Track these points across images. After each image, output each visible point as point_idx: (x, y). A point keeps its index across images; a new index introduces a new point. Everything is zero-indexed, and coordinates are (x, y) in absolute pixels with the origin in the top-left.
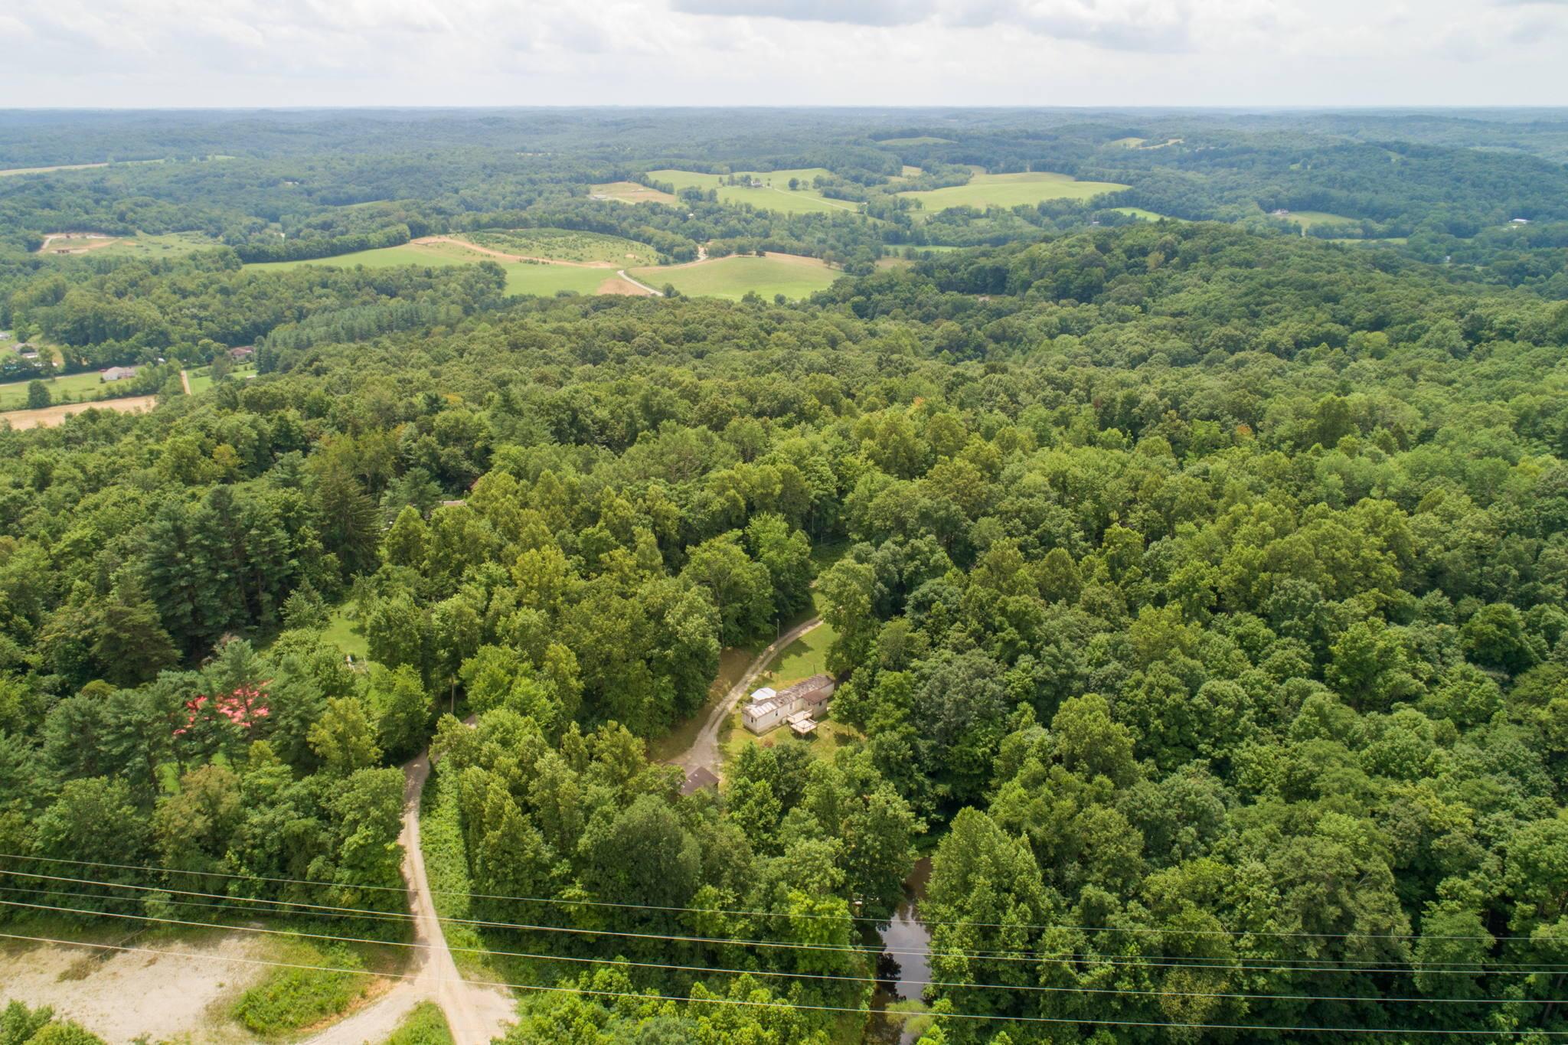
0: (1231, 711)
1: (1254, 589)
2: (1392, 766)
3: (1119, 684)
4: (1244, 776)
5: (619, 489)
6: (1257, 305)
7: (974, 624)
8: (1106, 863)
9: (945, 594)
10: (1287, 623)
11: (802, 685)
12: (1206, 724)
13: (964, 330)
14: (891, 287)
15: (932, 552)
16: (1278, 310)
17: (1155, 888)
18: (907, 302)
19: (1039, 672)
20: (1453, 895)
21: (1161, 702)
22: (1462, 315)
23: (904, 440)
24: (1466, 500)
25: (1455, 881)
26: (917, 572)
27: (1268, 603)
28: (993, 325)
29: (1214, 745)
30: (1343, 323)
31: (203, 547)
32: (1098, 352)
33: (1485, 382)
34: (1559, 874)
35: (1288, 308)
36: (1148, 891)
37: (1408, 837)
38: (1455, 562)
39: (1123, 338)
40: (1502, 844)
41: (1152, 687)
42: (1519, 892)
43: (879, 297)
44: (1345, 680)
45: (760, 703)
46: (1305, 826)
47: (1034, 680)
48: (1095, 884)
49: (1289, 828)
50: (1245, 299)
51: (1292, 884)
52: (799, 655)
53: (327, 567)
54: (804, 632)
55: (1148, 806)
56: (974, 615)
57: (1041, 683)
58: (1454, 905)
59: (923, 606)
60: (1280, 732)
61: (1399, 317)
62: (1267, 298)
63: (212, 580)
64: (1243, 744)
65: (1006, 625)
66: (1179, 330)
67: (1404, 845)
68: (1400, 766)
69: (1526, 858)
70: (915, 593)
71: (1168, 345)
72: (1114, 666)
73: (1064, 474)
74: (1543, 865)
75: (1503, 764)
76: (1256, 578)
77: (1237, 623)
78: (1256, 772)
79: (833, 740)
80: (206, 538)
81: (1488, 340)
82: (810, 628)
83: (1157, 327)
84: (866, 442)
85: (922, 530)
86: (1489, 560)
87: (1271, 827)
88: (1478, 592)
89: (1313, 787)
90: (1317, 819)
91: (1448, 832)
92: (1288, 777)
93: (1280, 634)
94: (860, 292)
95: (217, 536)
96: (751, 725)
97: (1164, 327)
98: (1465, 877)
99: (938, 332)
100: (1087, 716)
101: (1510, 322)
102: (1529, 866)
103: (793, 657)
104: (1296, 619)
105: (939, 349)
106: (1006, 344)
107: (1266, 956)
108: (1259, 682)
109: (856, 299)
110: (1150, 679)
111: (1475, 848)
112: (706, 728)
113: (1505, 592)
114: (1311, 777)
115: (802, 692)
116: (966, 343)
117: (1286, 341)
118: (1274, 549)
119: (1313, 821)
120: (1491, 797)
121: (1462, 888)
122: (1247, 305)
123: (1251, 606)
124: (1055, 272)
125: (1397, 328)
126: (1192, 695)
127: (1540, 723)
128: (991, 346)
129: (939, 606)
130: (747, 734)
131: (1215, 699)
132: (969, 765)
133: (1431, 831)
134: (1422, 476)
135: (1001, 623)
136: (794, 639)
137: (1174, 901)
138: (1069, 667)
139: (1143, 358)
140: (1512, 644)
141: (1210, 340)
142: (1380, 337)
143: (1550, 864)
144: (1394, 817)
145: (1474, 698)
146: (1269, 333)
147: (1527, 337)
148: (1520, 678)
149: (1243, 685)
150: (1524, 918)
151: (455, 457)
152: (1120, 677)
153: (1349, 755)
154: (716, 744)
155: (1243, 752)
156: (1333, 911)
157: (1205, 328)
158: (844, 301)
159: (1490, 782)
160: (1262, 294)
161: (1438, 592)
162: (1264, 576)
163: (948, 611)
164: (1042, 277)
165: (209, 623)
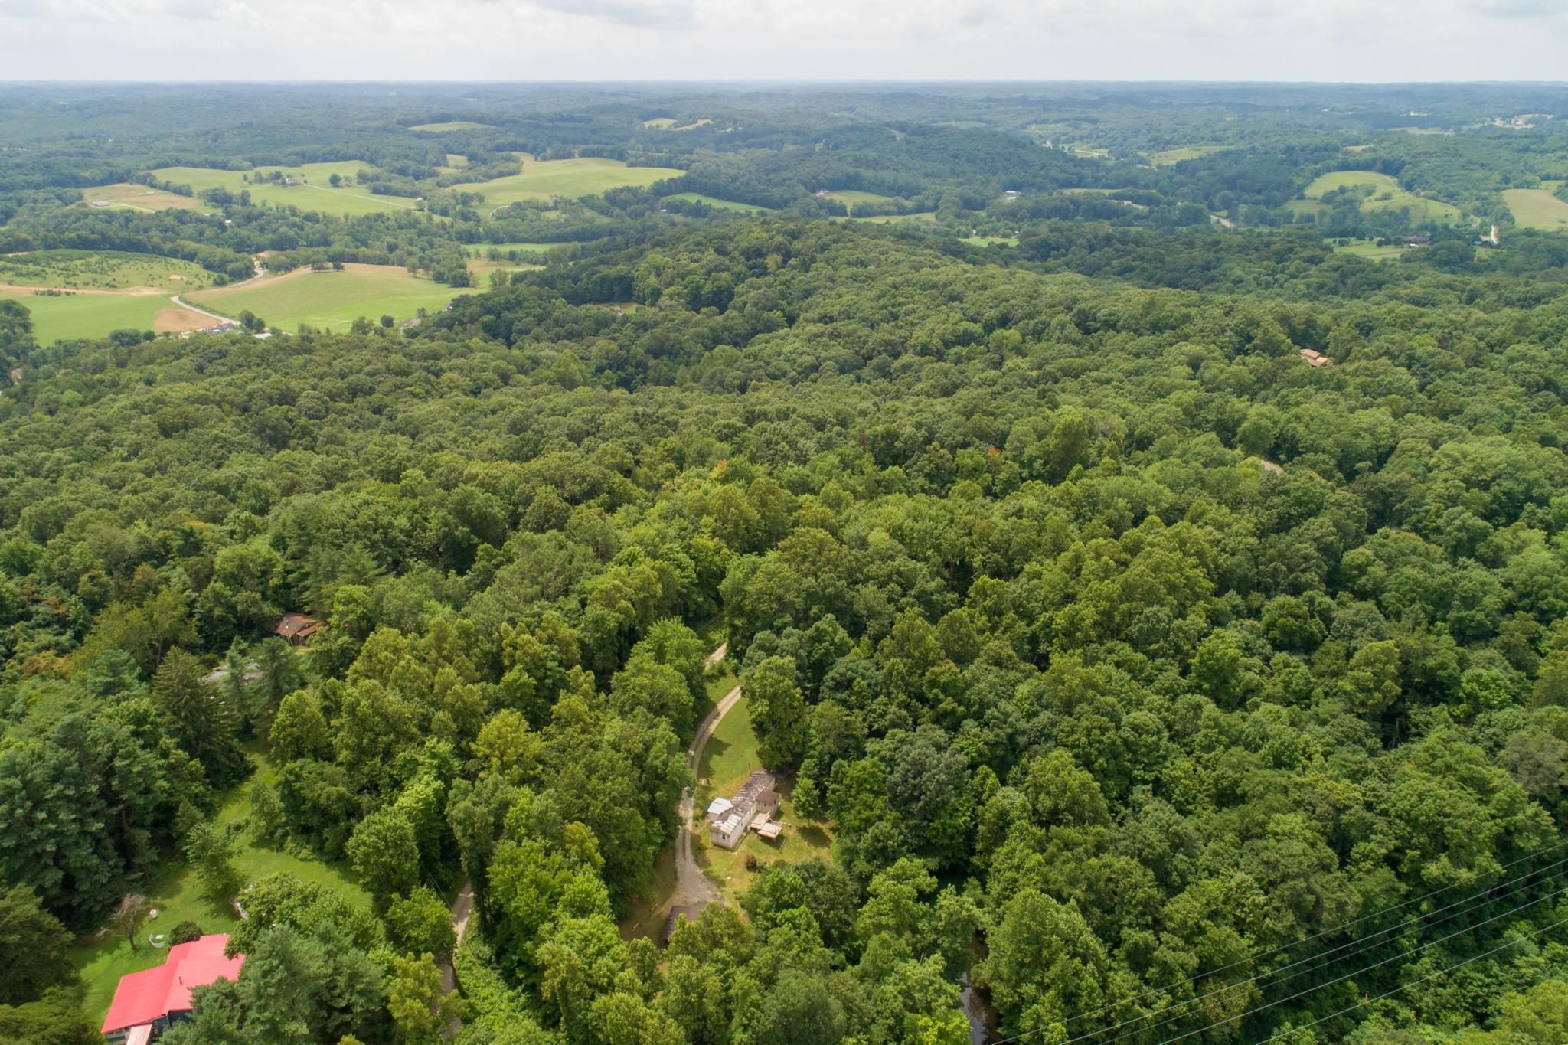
0: (1155, 738)
1: (1118, 619)
2: (1284, 758)
3: (1055, 731)
4: (1177, 791)
5: (513, 622)
6: (893, 306)
7: (903, 697)
8: (1135, 906)
9: (861, 670)
10: (1154, 646)
11: (748, 787)
12: (1135, 753)
13: (621, 347)
14: (520, 304)
15: (835, 631)
16: (914, 311)
17: (1178, 917)
18: (540, 320)
19: (989, 735)
20: (1365, 857)
21: (1100, 742)
22: (1070, 309)
23: (741, 512)
24: (1225, 510)
25: (1362, 846)
26: (827, 653)
27: (1134, 629)
28: (646, 338)
29: (1144, 769)
30: (974, 320)
31: (69, 799)
32: (768, 364)
33: (1134, 378)
34: (1434, 823)
35: (922, 308)
36: (1171, 920)
37: (1327, 819)
38: (1239, 565)
39: (789, 348)
40: (1383, 806)
41: (1089, 731)
42: (1406, 843)
43: (511, 315)
44: (1206, 686)
45: (724, 816)
46: (1256, 831)
47: (986, 743)
48: (1130, 925)
49: (1245, 836)
50: (883, 302)
51: (1272, 883)
52: (720, 754)
53: (193, 777)
54: (713, 728)
55: (1149, 846)
56: (897, 687)
57: (992, 745)
58: (1368, 865)
59: (844, 684)
60: (1185, 745)
61: (1020, 313)
62: (901, 299)
63: (83, 833)
64: (1168, 764)
65: (941, 696)
66: (835, 335)
67: (1325, 826)
68: (1289, 757)
69: (1408, 814)
70: (831, 674)
71: (832, 353)
72: (1045, 716)
73: (900, 528)
74: (1422, 818)
75: (1347, 737)
76: (1117, 609)
77: (1110, 651)
78: (1186, 786)
79: (799, 837)
80: (67, 786)
81: (1096, 330)
82: (716, 722)
83: (816, 336)
84: (706, 519)
85: (815, 610)
86: (1262, 559)
87: (1230, 836)
88: (1257, 586)
89: (1239, 791)
90: (1265, 823)
91: (1350, 808)
92: (1216, 785)
93: (1153, 656)
94: (489, 311)
95: (78, 780)
96: (722, 842)
97: (822, 335)
98: (1367, 839)
99: (594, 350)
100: (1062, 773)
101: (1111, 315)
102: (1411, 821)
103: (715, 757)
104: (1161, 642)
105: (600, 370)
106: (664, 358)
107: (1270, 949)
108: (1162, 706)
109: (486, 318)
110: (1085, 723)
111: (1368, 815)
112: (679, 856)
113: (1278, 584)
114: (1237, 782)
115: (754, 795)
116: (626, 361)
117: (936, 342)
118: (1126, 581)
119: (1262, 825)
120: (1356, 767)
121: (1372, 850)
122: (885, 307)
123: (1115, 632)
124: (683, 278)
125: (1022, 324)
126: (1118, 728)
127: (1345, 692)
128: (652, 362)
129: (859, 683)
130: (721, 853)
131: (1135, 728)
132: (952, 838)
133: (1340, 810)
134: (1180, 489)
135: (936, 696)
136: (706, 737)
137: (1197, 924)
138: (1012, 725)
139: (815, 368)
140: (1305, 630)
141: (870, 345)
142: (1013, 334)
143: (1428, 816)
144: (1310, 804)
145: (1298, 682)
146: (920, 335)
147: (1127, 327)
148: (1316, 656)
149: (1150, 710)
150: (1412, 861)
151: (254, 602)
152: (1053, 725)
153: (1255, 758)
154: (700, 872)
155: (1168, 772)
156: (1311, 898)
157: (860, 333)
158: (472, 321)
159: (1344, 752)
160: (894, 296)
161: (1232, 593)
162: (1124, 607)
163: (869, 685)
164: (670, 284)
165: (85, 886)
